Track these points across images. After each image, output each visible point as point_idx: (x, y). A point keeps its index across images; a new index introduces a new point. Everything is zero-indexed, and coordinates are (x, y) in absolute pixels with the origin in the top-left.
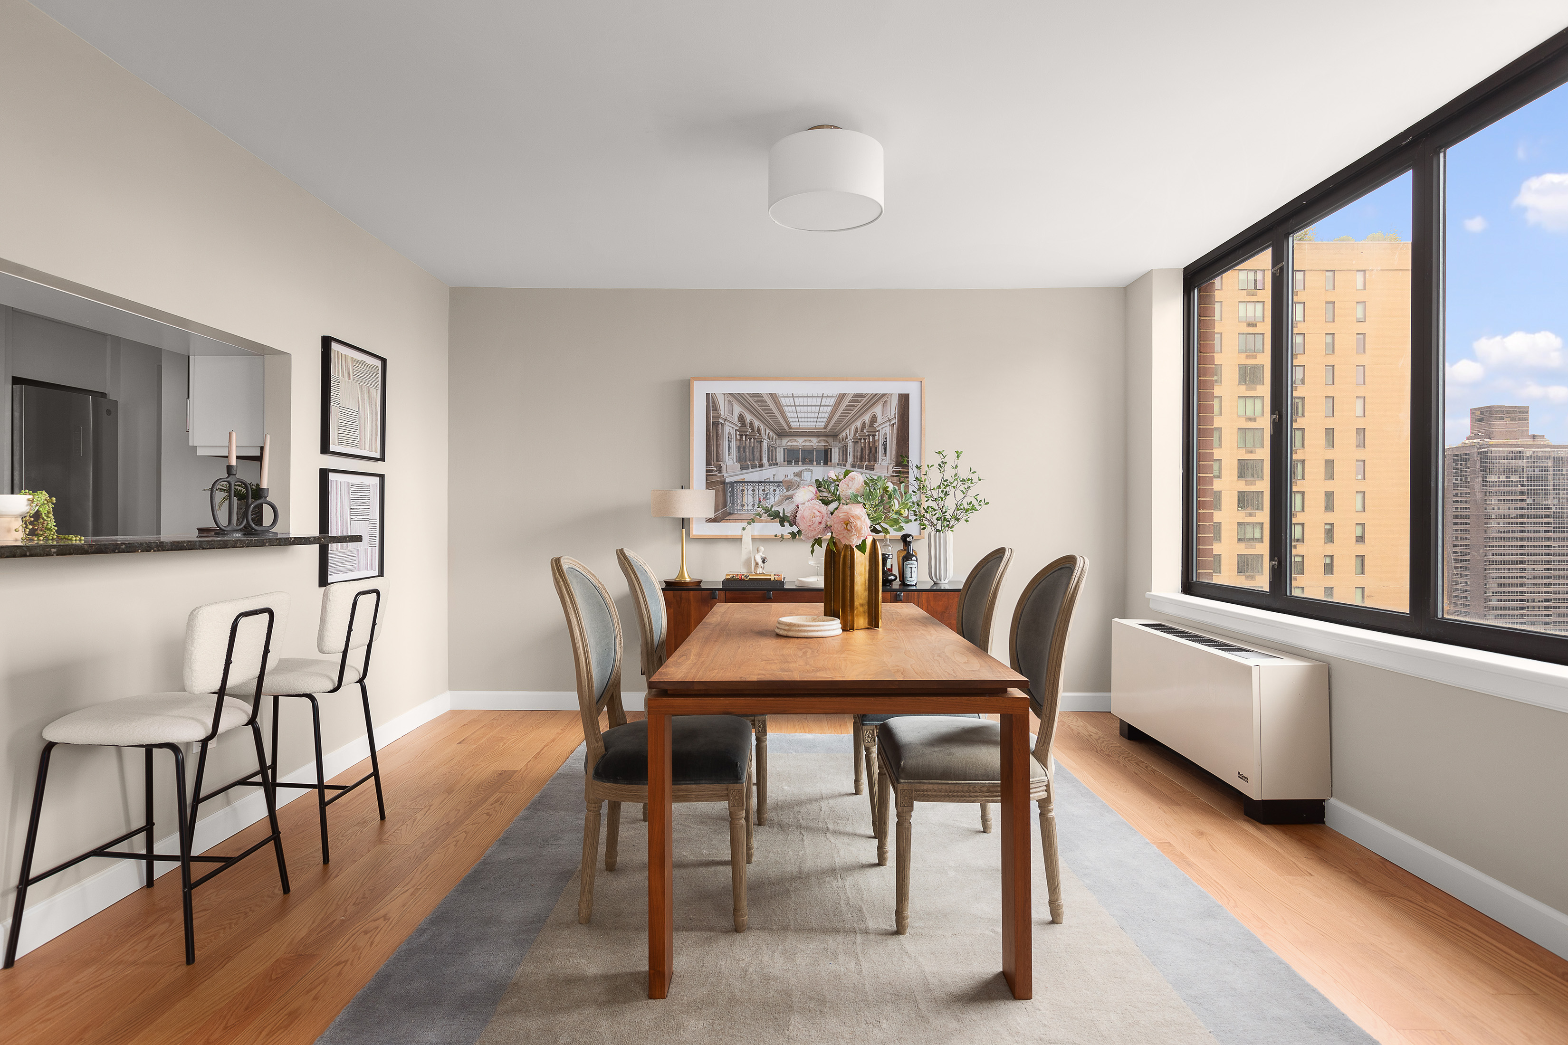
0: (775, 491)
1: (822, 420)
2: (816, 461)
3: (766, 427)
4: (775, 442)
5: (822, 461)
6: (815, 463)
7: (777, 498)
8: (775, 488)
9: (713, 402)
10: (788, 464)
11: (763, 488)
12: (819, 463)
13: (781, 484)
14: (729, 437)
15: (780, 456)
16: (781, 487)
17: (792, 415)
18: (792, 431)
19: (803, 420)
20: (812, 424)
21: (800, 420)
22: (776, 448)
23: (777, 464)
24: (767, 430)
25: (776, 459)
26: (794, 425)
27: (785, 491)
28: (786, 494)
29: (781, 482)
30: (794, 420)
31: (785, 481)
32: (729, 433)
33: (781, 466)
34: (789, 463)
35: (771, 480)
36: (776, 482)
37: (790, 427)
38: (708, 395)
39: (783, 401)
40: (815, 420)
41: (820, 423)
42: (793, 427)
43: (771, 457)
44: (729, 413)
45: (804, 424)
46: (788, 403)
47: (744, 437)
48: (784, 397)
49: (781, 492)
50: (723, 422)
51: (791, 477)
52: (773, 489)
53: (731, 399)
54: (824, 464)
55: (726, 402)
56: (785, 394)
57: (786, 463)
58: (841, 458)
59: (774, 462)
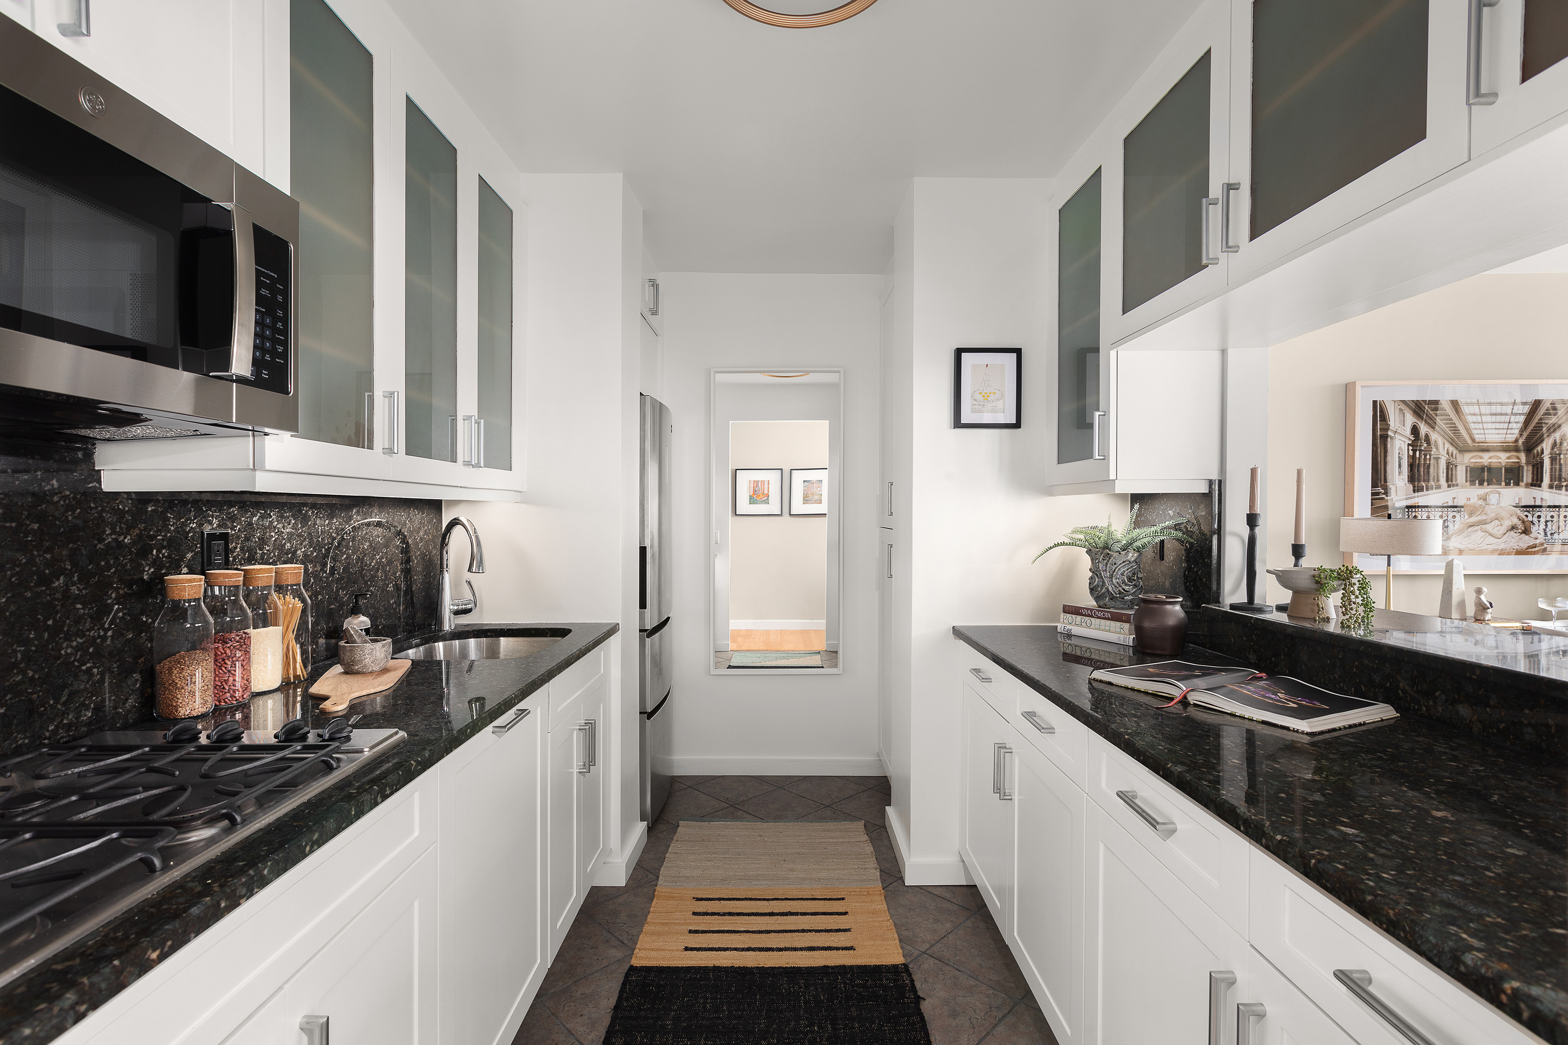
0: (1454, 517)
1: (1512, 431)
2: (1505, 481)
3: (1445, 441)
4: (1456, 458)
5: (1512, 481)
6: (1503, 483)
7: (1457, 526)
8: (1455, 514)
9: (1382, 411)
10: (1471, 485)
11: (1441, 513)
12: (1508, 484)
13: (1462, 509)
14: (1399, 453)
15: (1461, 474)
16: (1462, 513)
17: (1477, 426)
18: (1476, 445)
19: (1490, 431)
20: (1500, 436)
21: (1486, 431)
22: (1456, 466)
23: (1457, 485)
24: (1446, 444)
25: (1456, 479)
26: (1478, 438)
27: (1467, 517)
28: (1468, 521)
29: (1462, 507)
30: (1479, 431)
31: (1467, 506)
32: (1400, 449)
33: (1463, 487)
34: (1472, 483)
35: (1451, 504)
36: (1456, 507)
37: (1473, 440)
38: (1375, 402)
39: (1466, 409)
40: (1505, 431)
41: (1511, 436)
42: (1477, 440)
43: (1450, 477)
44: (1400, 424)
45: (1490, 436)
46: (1472, 412)
47: (1418, 453)
48: (1467, 404)
49: (1462, 519)
50: (1393, 435)
51: (1474, 500)
52: (1452, 514)
53: (1403, 407)
54: (1514, 485)
55: (1397, 411)
56: (1469, 401)
57: (1468, 483)
58: (1535, 478)
59: (1454, 482)
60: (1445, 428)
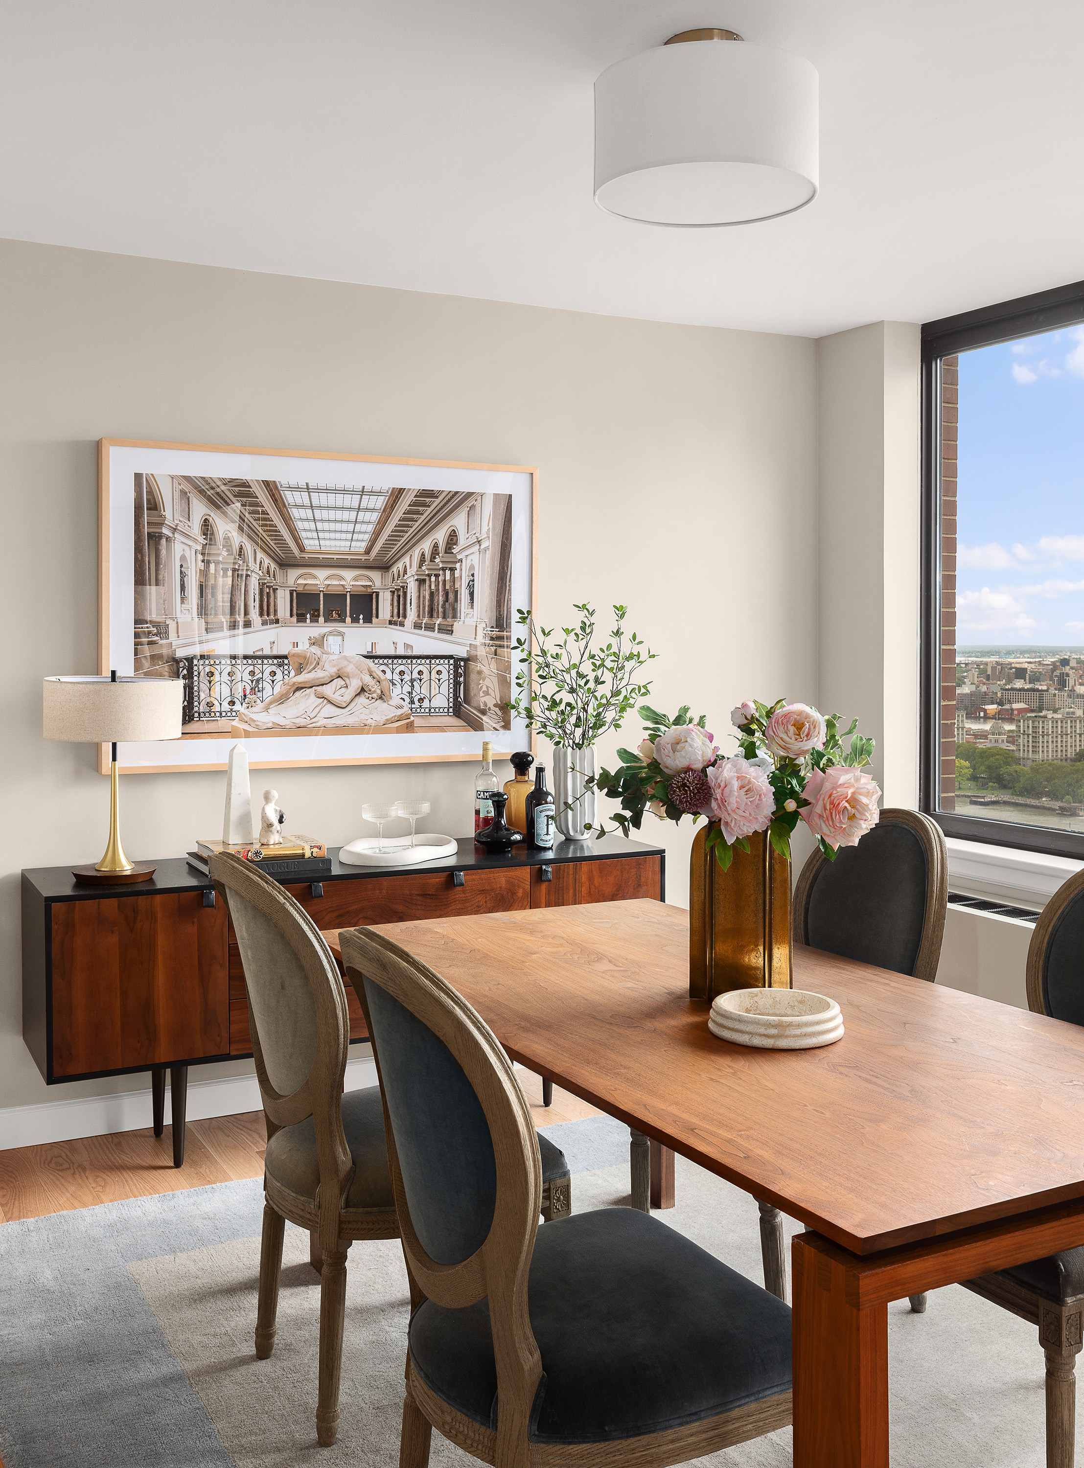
0: (273, 674)
1: (361, 537)
2: (351, 616)
3: (256, 547)
4: (274, 577)
5: (361, 617)
6: (348, 619)
7: (277, 689)
8: (274, 668)
9: (150, 492)
10: (298, 621)
11: (251, 668)
12: (355, 620)
13: (286, 661)
14: (181, 566)
15: (283, 603)
16: (286, 667)
17: (307, 525)
18: (306, 556)
19: (327, 535)
20: (343, 543)
21: (321, 535)
22: (275, 590)
23: (277, 621)
24: (258, 553)
25: (276, 611)
26: (310, 544)
27: (292, 673)
28: (294, 680)
29: (286, 657)
30: (309, 535)
31: (293, 655)
32: (183, 558)
33: (286, 625)
34: (301, 618)
35: (267, 652)
36: (276, 657)
37: (302, 549)
38: (138, 477)
39: (290, 498)
40: (349, 536)
41: (358, 544)
42: (308, 548)
43: (265, 608)
44: (183, 516)
45: (328, 543)
46: (299, 501)
47: (212, 566)
48: (291, 488)
49: (286, 677)
50: (170, 535)
51: (304, 647)
52: (269, 670)
53: (186, 487)
54: (364, 622)
55: (177, 494)
56: (293, 483)
57: (295, 619)
58: (396, 611)
59: (272, 617)
60: (257, 526)
